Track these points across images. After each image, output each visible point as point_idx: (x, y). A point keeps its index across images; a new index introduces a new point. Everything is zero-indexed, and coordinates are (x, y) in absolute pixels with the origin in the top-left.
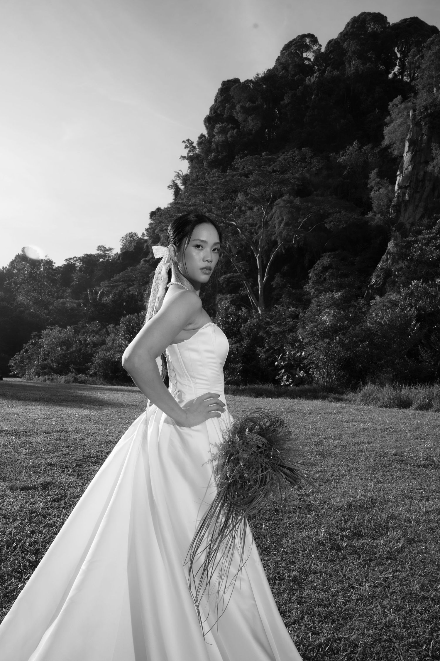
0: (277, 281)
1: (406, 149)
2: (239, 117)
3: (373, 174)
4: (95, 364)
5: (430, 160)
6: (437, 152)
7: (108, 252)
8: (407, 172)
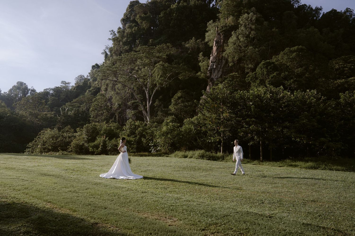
0: (157, 103)
1: (214, 45)
2: (139, 21)
3: (201, 54)
4: (72, 147)
5: (224, 51)
6: (227, 48)
7: (67, 85)
8: (214, 55)
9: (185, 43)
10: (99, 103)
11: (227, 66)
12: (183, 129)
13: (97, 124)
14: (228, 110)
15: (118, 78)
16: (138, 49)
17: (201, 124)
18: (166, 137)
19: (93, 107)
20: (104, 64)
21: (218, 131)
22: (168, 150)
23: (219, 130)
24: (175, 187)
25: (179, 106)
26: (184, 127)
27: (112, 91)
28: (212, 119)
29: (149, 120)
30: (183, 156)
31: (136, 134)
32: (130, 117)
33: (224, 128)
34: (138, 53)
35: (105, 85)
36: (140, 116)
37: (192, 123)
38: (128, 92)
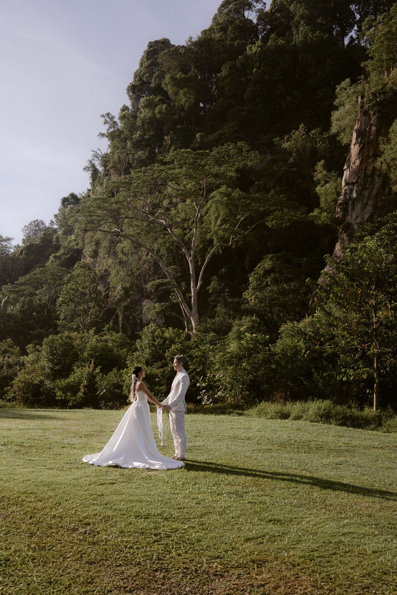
0: (214, 285)
1: (354, 141)
2: (170, 90)
3: (320, 165)
4: (15, 388)
5: (378, 154)
6: (385, 146)
7: (5, 243)
8: (354, 167)
9: (282, 138)
10: (80, 284)
11: (387, 191)
12: (278, 347)
13: (74, 334)
14: (391, 303)
15: (122, 226)
16: (168, 158)
17: (323, 336)
18: (237, 365)
19: (66, 294)
20: (91, 194)
21: (364, 352)
22: (243, 398)
23: (367, 352)
24: (262, 493)
25: (267, 292)
26: (281, 344)
27: (108, 257)
28: (350, 326)
29: (196, 325)
30: (279, 415)
31: (165, 359)
32: (150, 318)
33: (380, 346)
34: (169, 166)
35: (93, 243)
36: (173, 315)
37: (301, 333)
38: (145, 260)
